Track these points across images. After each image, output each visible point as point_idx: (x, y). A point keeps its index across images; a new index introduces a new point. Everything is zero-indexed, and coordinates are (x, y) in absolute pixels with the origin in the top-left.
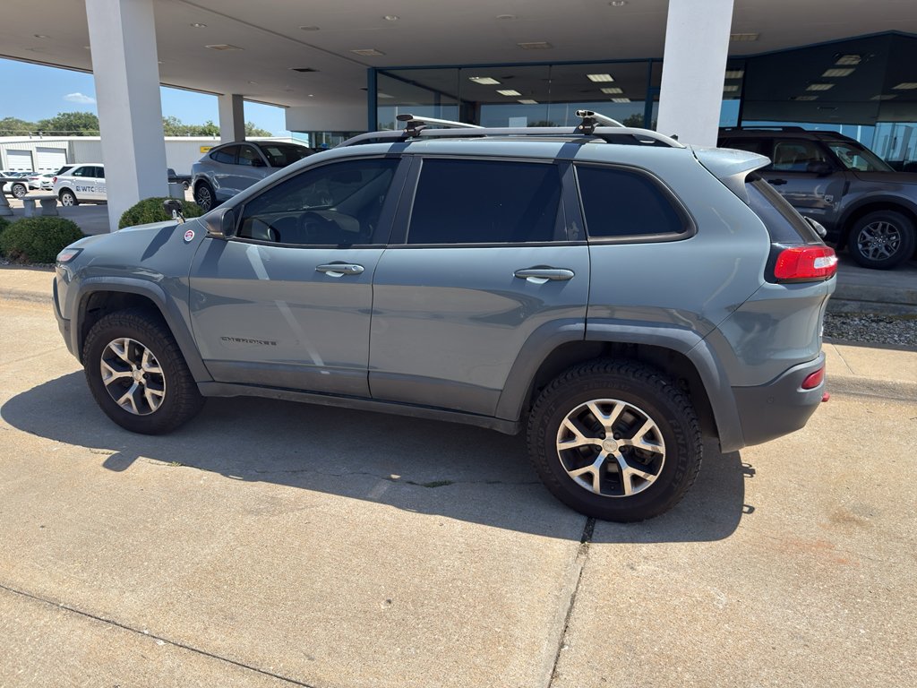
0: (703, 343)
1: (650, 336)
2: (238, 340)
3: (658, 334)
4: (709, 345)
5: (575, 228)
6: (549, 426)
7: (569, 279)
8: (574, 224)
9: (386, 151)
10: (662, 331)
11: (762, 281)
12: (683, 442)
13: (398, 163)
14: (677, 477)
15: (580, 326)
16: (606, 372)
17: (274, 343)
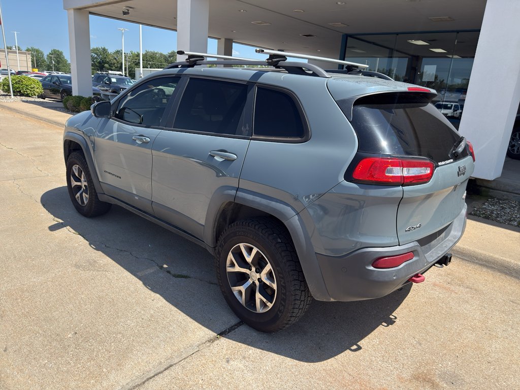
0: (296, 217)
1: (267, 206)
2: (109, 173)
3: (271, 205)
4: (300, 220)
5: (247, 128)
6: (222, 254)
7: (233, 160)
8: (247, 125)
9: (176, 73)
10: (274, 204)
11: (341, 179)
12: (284, 285)
13: (179, 79)
14: (281, 309)
15: (233, 192)
16: (249, 226)
17: (120, 178)
